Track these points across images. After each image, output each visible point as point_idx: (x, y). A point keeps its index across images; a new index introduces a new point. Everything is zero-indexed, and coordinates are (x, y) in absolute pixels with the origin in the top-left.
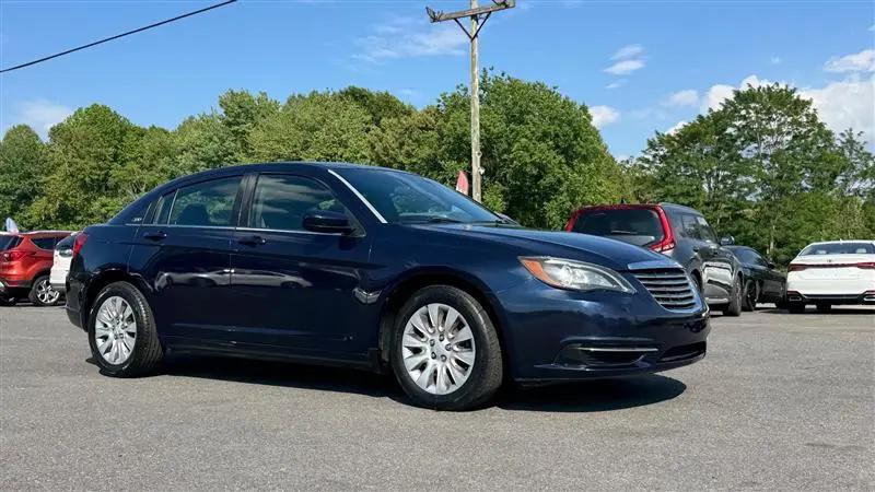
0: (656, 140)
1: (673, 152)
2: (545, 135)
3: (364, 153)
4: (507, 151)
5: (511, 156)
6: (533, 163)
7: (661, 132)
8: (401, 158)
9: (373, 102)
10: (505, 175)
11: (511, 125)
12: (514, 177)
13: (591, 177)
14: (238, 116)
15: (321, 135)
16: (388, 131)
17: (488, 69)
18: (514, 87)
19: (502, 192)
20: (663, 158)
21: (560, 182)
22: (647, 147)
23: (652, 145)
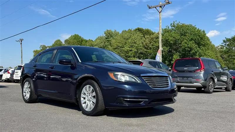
0: (226, 40)
1: (231, 43)
2: (192, 39)
3: (140, 45)
4: (180, 44)
5: (182, 45)
6: (188, 47)
7: (227, 38)
8: (150, 46)
9: (144, 31)
10: (180, 51)
11: (182, 37)
12: (183, 51)
13: (206, 51)
14: (109, 36)
15: (130, 40)
16: (147, 39)
17: (175, 22)
18: (183, 26)
19: (179, 55)
20: (228, 45)
21: (196, 52)
22: (223, 42)
23: (224, 41)
